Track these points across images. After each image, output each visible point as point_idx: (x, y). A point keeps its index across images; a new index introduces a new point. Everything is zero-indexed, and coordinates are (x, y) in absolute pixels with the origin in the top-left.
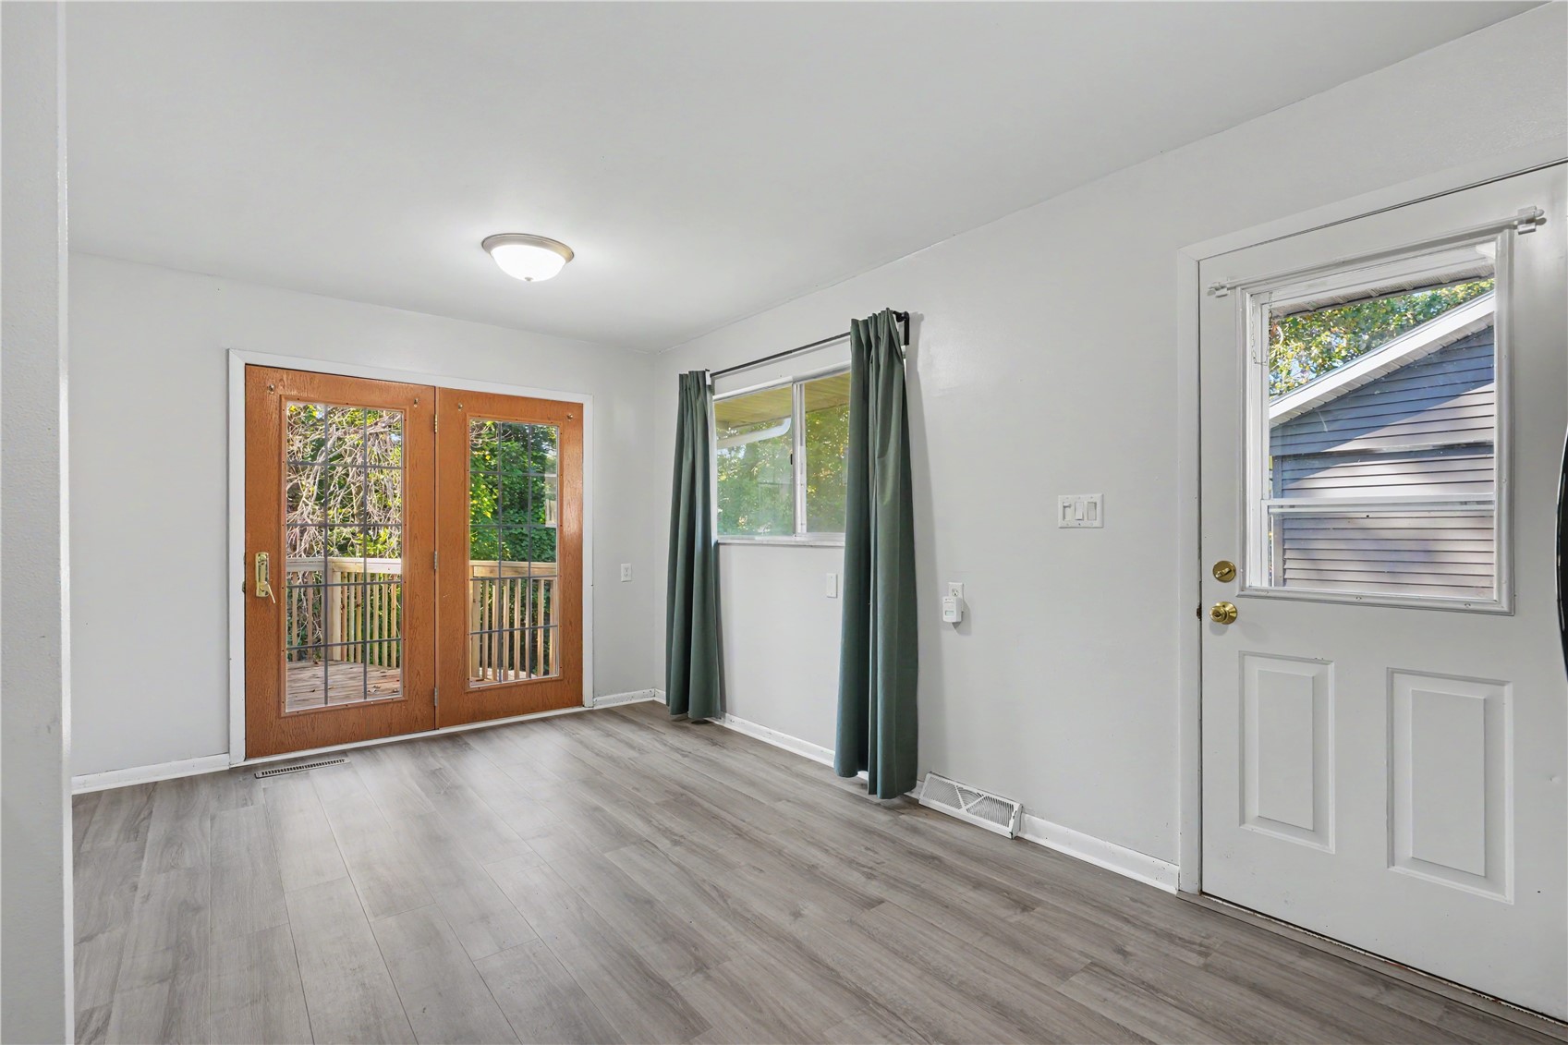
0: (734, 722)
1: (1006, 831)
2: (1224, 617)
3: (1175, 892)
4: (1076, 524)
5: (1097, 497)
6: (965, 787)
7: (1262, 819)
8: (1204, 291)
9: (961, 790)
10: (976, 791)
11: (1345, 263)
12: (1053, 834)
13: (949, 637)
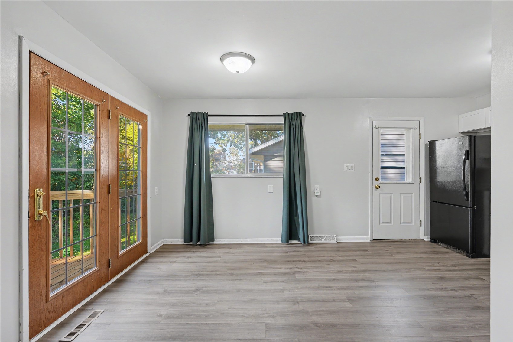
0: (217, 241)
1: (335, 241)
2: (378, 188)
3: (370, 241)
4: (349, 170)
5: (353, 165)
6: (321, 235)
7: (383, 223)
8: (373, 127)
9: (319, 236)
10: (324, 235)
11: (395, 128)
12: (345, 239)
13: (314, 199)
